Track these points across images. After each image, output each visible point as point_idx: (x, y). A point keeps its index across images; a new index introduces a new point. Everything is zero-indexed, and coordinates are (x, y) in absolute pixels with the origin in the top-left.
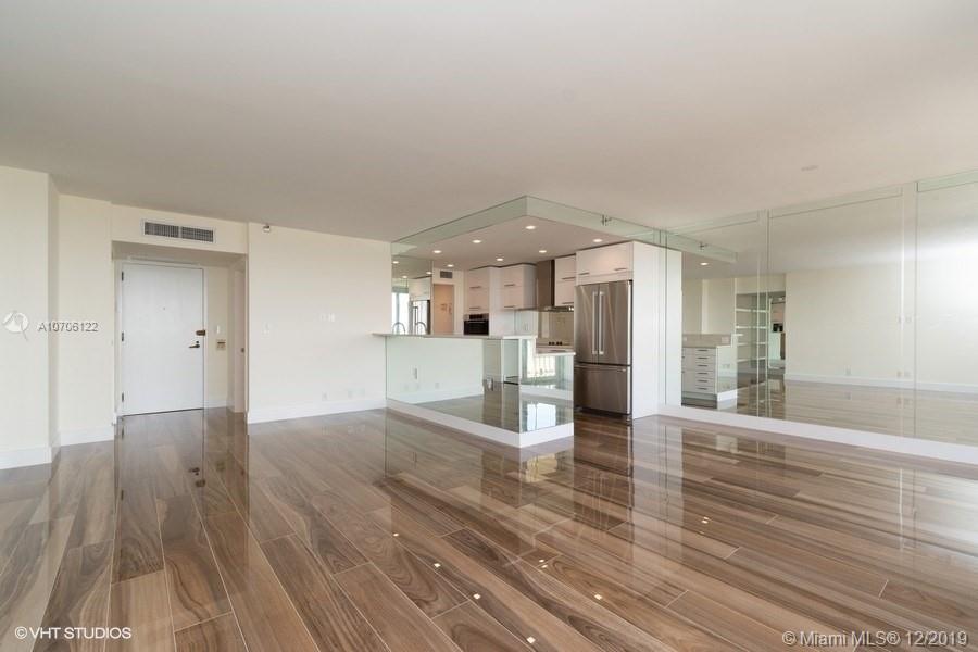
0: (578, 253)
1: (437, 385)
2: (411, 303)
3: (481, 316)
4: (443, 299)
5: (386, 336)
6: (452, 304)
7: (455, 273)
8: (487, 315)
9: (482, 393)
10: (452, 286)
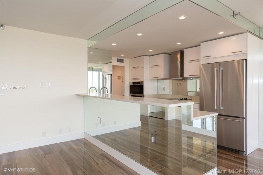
0: (202, 44)
1: (115, 123)
2: (103, 76)
3: (139, 83)
4: (118, 73)
5: (84, 97)
6: (123, 76)
7: (125, 60)
8: (143, 82)
9: (140, 125)
10: (124, 66)
